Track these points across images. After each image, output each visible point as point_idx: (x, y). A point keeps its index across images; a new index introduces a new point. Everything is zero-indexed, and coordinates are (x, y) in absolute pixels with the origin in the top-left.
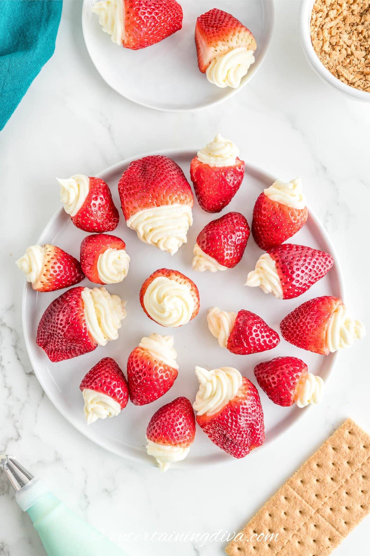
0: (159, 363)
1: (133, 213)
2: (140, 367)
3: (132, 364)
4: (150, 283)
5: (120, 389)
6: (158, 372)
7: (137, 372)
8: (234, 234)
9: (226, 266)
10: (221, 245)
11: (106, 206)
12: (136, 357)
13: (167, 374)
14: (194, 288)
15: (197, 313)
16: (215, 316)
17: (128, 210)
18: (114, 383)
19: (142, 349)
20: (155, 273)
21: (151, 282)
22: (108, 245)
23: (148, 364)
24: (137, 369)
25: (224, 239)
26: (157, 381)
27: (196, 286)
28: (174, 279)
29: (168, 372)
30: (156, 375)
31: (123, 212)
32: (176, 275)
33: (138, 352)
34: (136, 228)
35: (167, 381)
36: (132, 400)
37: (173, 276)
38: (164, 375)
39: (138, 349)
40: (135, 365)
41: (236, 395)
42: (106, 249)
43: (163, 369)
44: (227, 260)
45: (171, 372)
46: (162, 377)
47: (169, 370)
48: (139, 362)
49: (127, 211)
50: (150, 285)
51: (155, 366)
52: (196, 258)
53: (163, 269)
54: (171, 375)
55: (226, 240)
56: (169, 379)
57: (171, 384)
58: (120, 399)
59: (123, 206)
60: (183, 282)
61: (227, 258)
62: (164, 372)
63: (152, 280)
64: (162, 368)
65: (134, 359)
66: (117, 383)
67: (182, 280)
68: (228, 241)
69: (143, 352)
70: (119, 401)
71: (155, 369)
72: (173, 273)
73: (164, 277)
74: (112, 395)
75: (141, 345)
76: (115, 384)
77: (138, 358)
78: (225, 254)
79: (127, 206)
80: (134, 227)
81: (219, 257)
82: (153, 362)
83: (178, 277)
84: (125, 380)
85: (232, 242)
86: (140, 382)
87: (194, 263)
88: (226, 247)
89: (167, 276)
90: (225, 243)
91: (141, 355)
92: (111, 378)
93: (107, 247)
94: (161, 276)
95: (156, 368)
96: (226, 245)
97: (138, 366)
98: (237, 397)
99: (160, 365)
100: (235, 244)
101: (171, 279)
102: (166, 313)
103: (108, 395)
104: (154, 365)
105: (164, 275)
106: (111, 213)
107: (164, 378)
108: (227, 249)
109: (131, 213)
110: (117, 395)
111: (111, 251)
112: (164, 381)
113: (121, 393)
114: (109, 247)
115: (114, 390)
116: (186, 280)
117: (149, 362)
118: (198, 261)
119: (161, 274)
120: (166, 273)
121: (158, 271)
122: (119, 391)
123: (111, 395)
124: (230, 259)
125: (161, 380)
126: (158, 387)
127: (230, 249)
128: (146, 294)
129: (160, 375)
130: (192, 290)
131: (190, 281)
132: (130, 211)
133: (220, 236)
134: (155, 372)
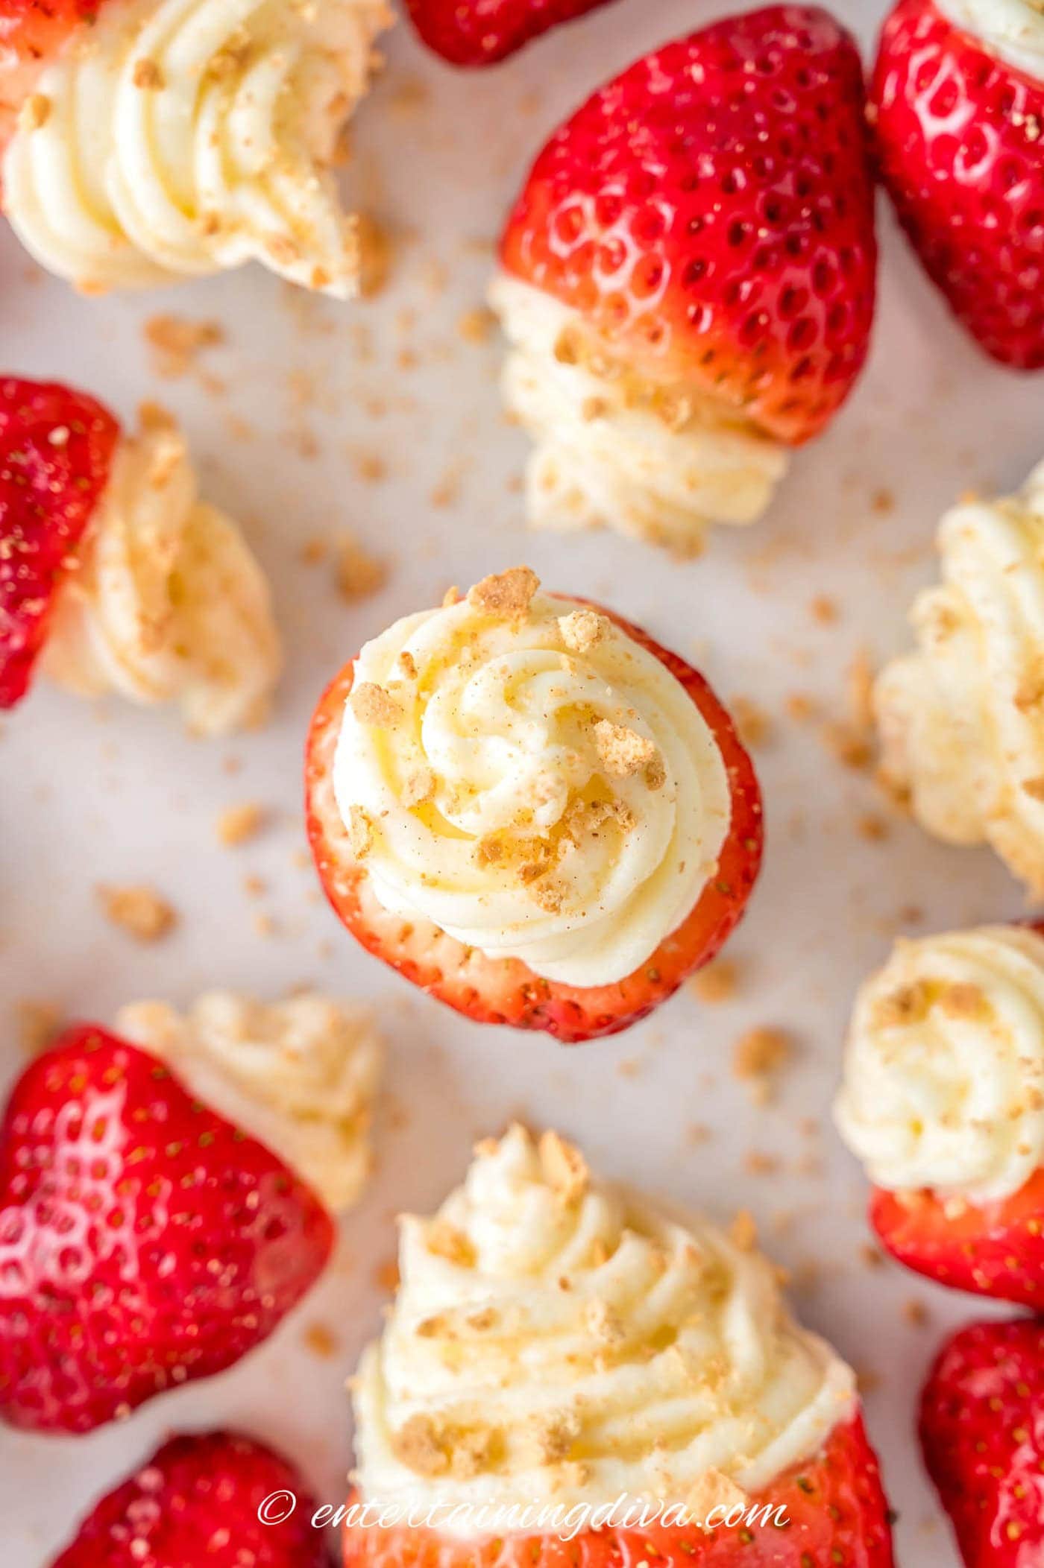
0: (628, 323)
1: (794, 1487)
2: (771, 296)
3: (835, 318)
4: (677, 936)
5: (932, 127)
6: (634, 254)
7: (791, 249)
8: (46, 1288)
9: (111, 1044)
10: (145, 1205)
11: (1013, 1531)
12: (802, 370)
13: (570, 232)
14: (342, 889)
15: (325, 696)
16: (217, 673)
17: (836, 1503)
18: (980, 170)
19: (760, 434)
20: (643, 1011)
21: (673, 947)
22: (995, 1235)
23: (707, 315)
24: (800, 276)
25: (118, 1249)
26: (641, 187)
27: (334, 901)
28: (487, 963)
29: (560, 248)
30: (647, 228)
31: (875, 1481)
32: (474, 994)
33: (789, 406)
34: (782, 1353)
35: (573, 185)
36: (846, 49)
37: (493, 988)
38: (591, 231)
39: (787, 427)
40: (816, 308)
41: (38, 64)
42: (1013, 1202)
43: (597, 275)
44: (105, 1088)
45: (541, 252)
46: (607, 214)
47: (558, 267)
48: (781, 330)
49: (846, 1492)
50: (677, 924)
51: (655, 300)
52: (341, 1103)
53: (579, 1037)
54: (542, 233)
55: (109, 1238)
56: (557, 198)
57: (544, 166)
58: (930, 52)
59: (879, 1531)
60: (421, 935)
61: (106, 1106)
62: (588, 251)
63: (658, 956)
64: (609, 283)
65: (819, 351)
66: (950, 168)
67: (426, 957)
68: (93, 1235)
69: (755, 409)
70: (942, 32)
71: (657, 273)
72: (495, 1006)
73: (565, 987)
74: (994, 77)
75: (772, 464)
76: (971, 161)
77: (789, 362)
78: (115, 1134)
79: (845, 1537)
80: (796, 1370)
81: (160, 1112)
82: (667, 329)
83: (458, 978)
84: (897, 198)
85: (66, 1225)
86: (777, 176)
87: (361, 1065)
88: (105, 1188)
89: (544, 988)
90: (114, 1218)
91: (765, 382)
92: (1002, 210)
93: (1003, 1222)
94: (584, 992)
95: (650, 279)
96: (109, 1201)
97: (790, 300)
98: (37, 55)
99: (620, 307)
100: (41, 1209)
101: (515, 964)
102: (550, 704)
103: (1024, 78)
104: (659, 310)
105: (564, 996)
106: (982, 1469)
107: (589, 205)
108: (99, 1170)
109: (814, 1482)
110: (960, 80)
111: (977, 1182)
112: (592, 185)
113: (929, 94)
114: (994, 1216)
115: (979, 117)
116: (400, 951)
117: (705, 324)
118: (332, 1078)
119: (594, 1006)
120: (553, 1008)
121: (611, 1025)
122: (940, 108)
123: (1004, 76)
124: (80, 1098)
125: (616, 188)
126: (641, 136)
127: (75, 1167)
128: (716, 847)
129: (620, 231)
130: (357, 877)
131: (370, 941)
132: (819, 1495)
133: (148, 1268)
134: (659, 247)
